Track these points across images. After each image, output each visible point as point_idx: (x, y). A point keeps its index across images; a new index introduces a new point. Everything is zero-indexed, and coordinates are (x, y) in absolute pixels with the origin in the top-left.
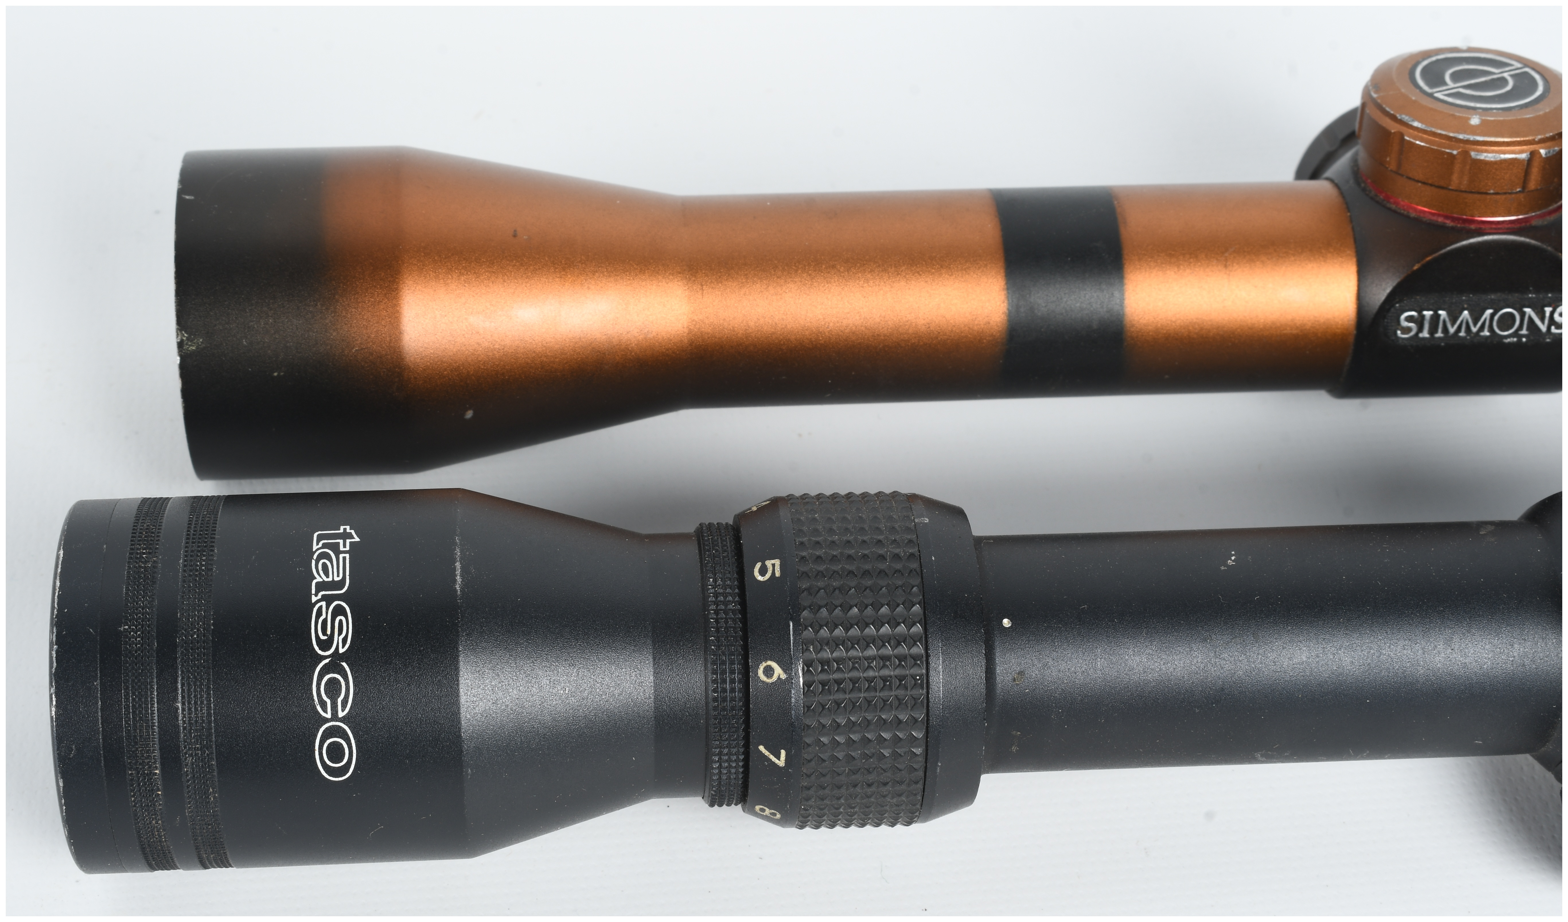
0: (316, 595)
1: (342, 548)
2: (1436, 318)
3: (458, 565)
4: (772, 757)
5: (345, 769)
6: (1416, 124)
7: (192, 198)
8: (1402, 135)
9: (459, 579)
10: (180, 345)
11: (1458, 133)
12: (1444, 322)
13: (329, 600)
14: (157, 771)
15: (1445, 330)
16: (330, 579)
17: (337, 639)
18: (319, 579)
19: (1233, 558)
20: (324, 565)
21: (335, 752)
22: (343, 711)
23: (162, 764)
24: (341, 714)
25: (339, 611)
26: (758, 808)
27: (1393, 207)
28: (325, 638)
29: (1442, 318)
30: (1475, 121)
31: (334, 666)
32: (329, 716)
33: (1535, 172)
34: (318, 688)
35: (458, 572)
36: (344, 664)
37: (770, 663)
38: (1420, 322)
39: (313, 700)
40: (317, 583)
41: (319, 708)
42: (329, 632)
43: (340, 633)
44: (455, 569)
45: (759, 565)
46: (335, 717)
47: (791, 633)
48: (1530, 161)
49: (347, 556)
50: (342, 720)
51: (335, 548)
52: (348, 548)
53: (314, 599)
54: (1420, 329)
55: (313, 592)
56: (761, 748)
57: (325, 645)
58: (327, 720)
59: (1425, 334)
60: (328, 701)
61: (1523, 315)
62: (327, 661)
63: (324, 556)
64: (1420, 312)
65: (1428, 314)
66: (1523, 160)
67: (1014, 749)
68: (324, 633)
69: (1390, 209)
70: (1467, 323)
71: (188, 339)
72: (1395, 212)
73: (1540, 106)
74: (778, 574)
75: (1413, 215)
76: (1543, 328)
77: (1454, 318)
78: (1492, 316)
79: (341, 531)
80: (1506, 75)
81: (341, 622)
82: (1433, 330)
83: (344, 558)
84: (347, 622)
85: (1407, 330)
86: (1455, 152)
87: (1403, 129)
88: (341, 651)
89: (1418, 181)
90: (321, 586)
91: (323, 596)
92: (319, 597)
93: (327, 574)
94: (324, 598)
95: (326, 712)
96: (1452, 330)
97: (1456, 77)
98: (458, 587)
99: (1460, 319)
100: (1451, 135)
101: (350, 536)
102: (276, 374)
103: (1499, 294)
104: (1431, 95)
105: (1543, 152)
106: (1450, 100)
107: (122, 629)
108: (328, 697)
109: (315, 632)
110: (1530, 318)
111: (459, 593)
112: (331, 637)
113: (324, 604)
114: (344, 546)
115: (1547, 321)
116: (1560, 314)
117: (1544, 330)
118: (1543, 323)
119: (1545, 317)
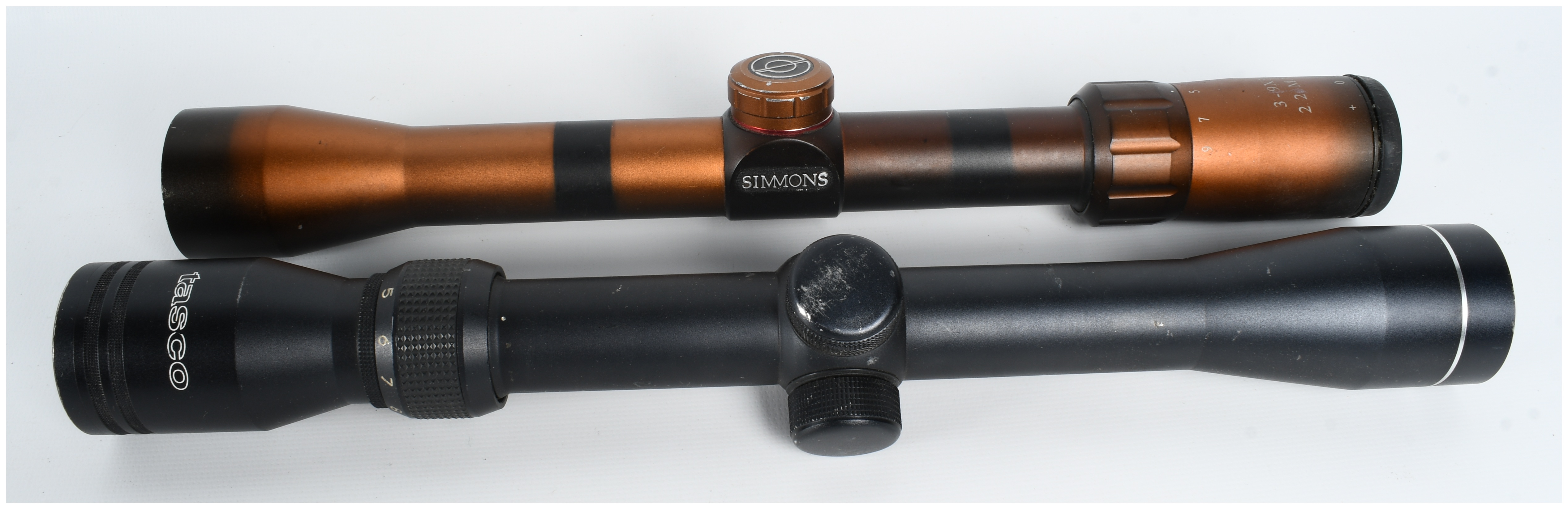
0: (173, 303)
1: (191, 282)
2: (760, 179)
3: (241, 290)
4: (388, 383)
5: (183, 385)
6: (743, 86)
7: (175, 128)
8: (737, 91)
9: (239, 296)
10: (164, 194)
11: (760, 89)
12: (764, 180)
13: (178, 305)
14: (101, 384)
15: (766, 185)
16: (181, 296)
17: (180, 323)
18: (176, 296)
19: (620, 288)
20: (181, 290)
21: (179, 376)
22: (181, 356)
23: (102, 381)
24: (180, 358)
25: (183, 310)
26: (392, 407)
27: (740, 126)
28: (174, 323)
29: (763, 179)
30: (769, 84)
31: (177, 336)
32: (174, 359)
33: (798, 107)
34: (169, 347)
35: (240, 293)
36: (182, 335)
37: (383, 336)
38: (752, 181)
39: (167, 352)
40: (175, 298)
41: (170, 356)
42: (176, 320)
43: (181, 320)
44: (239, 291)
45: (385, 291)
46: (177, 360)
47: (393, 322)
48: (794, 102)
49: (192, 285)
50: (180, 361)
51: (188, 282)
52: (193, 282)
53: (172, 305)
54: (753, 184)
55: (173, 301)
56: (382, 377)
57: (174, 326)
58: (174, 361)
59: (756, 187)
60: (174, 352)
61: (803, 177)
62: (174, 333)
63: (183, 286)
64: (752, 176)
65: (756, 177)
66: (791, 102)
67: (512, 380)
68: (174, 321)
69: (738, 128)
70: (776, 181)
71: (166, 192)
72: (740, 129)
73: (803, 77)
74: (391, 295)
75: (748, 130)
76: (814, 183)
77: (769, 179)
78: (788, 178)
79: (194, 274)
80: (795, 64)
81: (182, 315)
82: (760, 185)
83: (190, 287)
84: (185, 316)
85: (747, 185)
86: (759, 99)
87: (738, 89)
88: (181, 329)
89: (747, 114)
90: (177, 299)
91: (177, 303)
92: (175, 304)
93: (180, 294)
94: (177, 305)
95: (173, 357)
96: (769, 185)
97: (769, 65)
98: (238, 300)
99: (772, 179)
100: (757, 90)
101: (197, 277)
102: (207, 208)
103: (790, 167)
104: (754, 73)
105: (801, 98)
106: (761, 75)
107: (85, 318)
108: (174, 350)
109: (170, 320)
110: (806, 178)
111: (238, 302)
112: (177, 323)
113: (176, 307)
114: (192, 281)
115: (815, 180)
116: (823, 177)
117: (815, 185)
118: (814, 181)
119: (814, 178)
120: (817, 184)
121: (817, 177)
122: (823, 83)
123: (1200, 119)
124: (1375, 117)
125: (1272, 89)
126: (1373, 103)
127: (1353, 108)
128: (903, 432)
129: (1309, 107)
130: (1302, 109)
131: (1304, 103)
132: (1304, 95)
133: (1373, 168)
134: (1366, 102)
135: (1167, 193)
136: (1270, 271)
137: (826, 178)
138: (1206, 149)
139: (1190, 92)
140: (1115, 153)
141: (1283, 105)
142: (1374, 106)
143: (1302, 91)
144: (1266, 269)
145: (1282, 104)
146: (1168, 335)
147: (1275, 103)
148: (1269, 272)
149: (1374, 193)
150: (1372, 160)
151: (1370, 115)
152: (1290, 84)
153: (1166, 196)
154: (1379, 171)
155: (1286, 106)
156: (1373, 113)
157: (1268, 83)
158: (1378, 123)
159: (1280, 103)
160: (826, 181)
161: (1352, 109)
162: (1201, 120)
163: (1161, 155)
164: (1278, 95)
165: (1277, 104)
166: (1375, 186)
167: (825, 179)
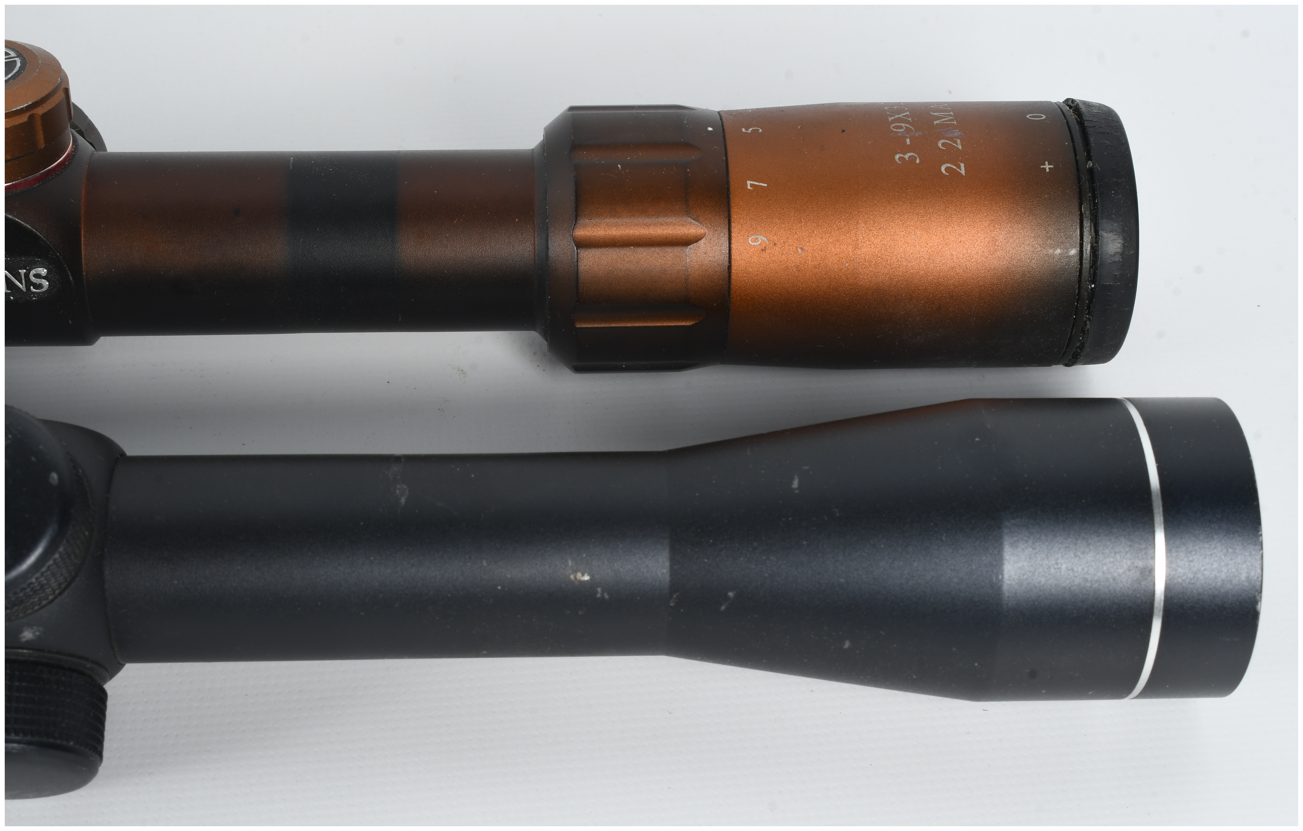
76: (22, 287)
115: (23, 281)
116: (37, 276)
117: (24, 289)
118: (22, 284)
119: (21, 278)
120: (28, 289)
121: (27, 275)
122: (30, 103)
123: (749, 183)
124: (1087, 185)
125: (901, 127)
126: (1089, 158)
127: (1047, 167)
128: (103, 769)
129: (962, 165)
130: (947, 169)
131: (952, 155)
132: (959, 141)
133: (1080, 281)
134: (1076, 156)
135: (685, 319)
136: (800, 484)
137: (44, 278)
138: (756, 240)
139: (744, 130)
140: (583, 244)
141: (912, 159)
142: (1090, 164)
143: (957, 133)
144: (793, 479)
145: (910, 157)
146: (599, 595)
147: (897, 157)
148: (795, 484)
149: (1088, 327)
150: (1077, 265)
151: (1079, 182)
152: (938, 118)
153: (683, 324)
154: (1093, 286)
155: (918, 161)
156: (1084, 178)
157: (897, 116)
158: (1094, 197)
159: (906, 157)
160: (46, 283)
161: (1045, 169)
162: (751, 185)
163: (669, 250)
164: (908, 141)
165: (900, 158)
166: (1088, 314)
167: (43, 280)
